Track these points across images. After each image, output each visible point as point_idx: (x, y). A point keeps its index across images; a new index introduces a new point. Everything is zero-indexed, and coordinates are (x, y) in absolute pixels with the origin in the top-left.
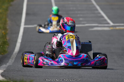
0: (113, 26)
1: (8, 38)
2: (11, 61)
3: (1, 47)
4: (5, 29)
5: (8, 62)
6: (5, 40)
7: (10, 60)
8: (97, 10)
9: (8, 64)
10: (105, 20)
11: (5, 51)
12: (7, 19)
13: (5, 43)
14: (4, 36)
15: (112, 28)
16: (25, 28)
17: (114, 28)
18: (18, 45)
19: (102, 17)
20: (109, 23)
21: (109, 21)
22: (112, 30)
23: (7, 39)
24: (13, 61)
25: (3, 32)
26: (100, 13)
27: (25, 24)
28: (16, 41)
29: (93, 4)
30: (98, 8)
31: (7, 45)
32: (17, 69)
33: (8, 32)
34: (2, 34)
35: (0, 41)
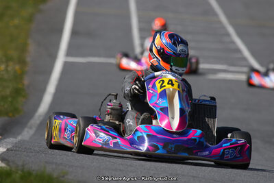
1: (26, 82)
2: (28, 132)
3: (9, 99)
4: (22, 62)
5: (20, 134)
6: (20, 86)
7: (26, 129)
8: (228, 35)
9: (20, 138)
10: (245, 59)
11: (16, 110)
12: (30, 41)
13: (18, 92)
14: (18, 77)
16: (66, 64)
18: (47, 99)
19: (238, 51)
21: (252, 61)
23: (23, 85)
24: (32, 132)
26: (233, 43)
27: (68, 54)
28: (43, 91)
29: (220, 22)
30: (231, 30)
31: (24, 97)
32: (37, 149)
33: (27, 69)
34: (15, 72)
35: (9, 87)
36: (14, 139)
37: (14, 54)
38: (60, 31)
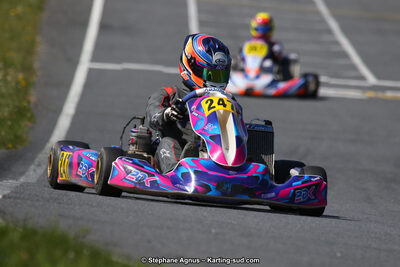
0: (374, 88)
1: (33, 98)
2: (35, 170)
4: (27, 69)
5: (22, 173)
6: (25, 104)
7: (32, 167)
8: (329, 31)
9: (22, 179)
10: (354, 67)
11: (18, 139)
12: (38, 39)
13: (21, 113)
14: (22, 91)
15: (370, 94)
16: (91, 72)
17: (380, 95)
18: (64, 123)
19: (345, 55)
20: (362, 78)
21: (364, 70)
22: (370, 100)
23: (29, 102)
24: (40, 171)
26: (337, 43)
27: (95, 58)
28: (58, 111)
29: (318, 13)
30: (334, 25)
31: (30, 119)
33: (34, 79)
34: (17, 83)
35: (8, 105)
36: (14, 181)
37: (15, 56)
38: (84, 24)
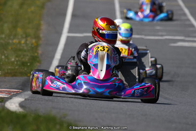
1: (40, 52)
3: (29, 64)
4: (37, 37)
6: (36, 54)
12: (42, 22)
13: (34, 59)
14: (35, 48)
16: (68, 38)
23: (38, 53)
25: (34, 41)
26: (188, 20)
27: (70, 31)
28: (53, 57)
30: (187, 11)
31: (38, 62)
33: (40, 42)
34: (32, 44)
35: (28, 55)
37: (31, 31)
38: (65, 15)
